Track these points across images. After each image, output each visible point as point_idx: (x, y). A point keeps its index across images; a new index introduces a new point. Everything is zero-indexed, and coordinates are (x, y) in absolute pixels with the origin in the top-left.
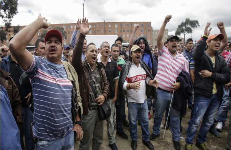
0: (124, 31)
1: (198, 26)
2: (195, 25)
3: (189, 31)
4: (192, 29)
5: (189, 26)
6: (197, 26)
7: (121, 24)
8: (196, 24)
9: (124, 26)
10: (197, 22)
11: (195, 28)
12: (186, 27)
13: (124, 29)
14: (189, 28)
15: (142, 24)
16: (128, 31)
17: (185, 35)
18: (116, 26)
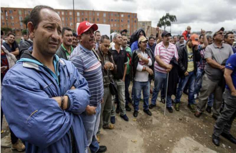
0: (112, 20)
1: (176, 21)
2: (173, 19)
3: (169, 24)
4: (171, 22)
5: (168, 20)
6: (174, 21)
7: (109, 13)
8: (175, 19)
9: (112, 15)
10: (175, 17)
11: (173, 22)
12: (166, 20)
13: (112, 19)
14: (168, 21)
15: (129, 14)
16: (116, 21)
17: (165, 28)
18: (105, 15)
